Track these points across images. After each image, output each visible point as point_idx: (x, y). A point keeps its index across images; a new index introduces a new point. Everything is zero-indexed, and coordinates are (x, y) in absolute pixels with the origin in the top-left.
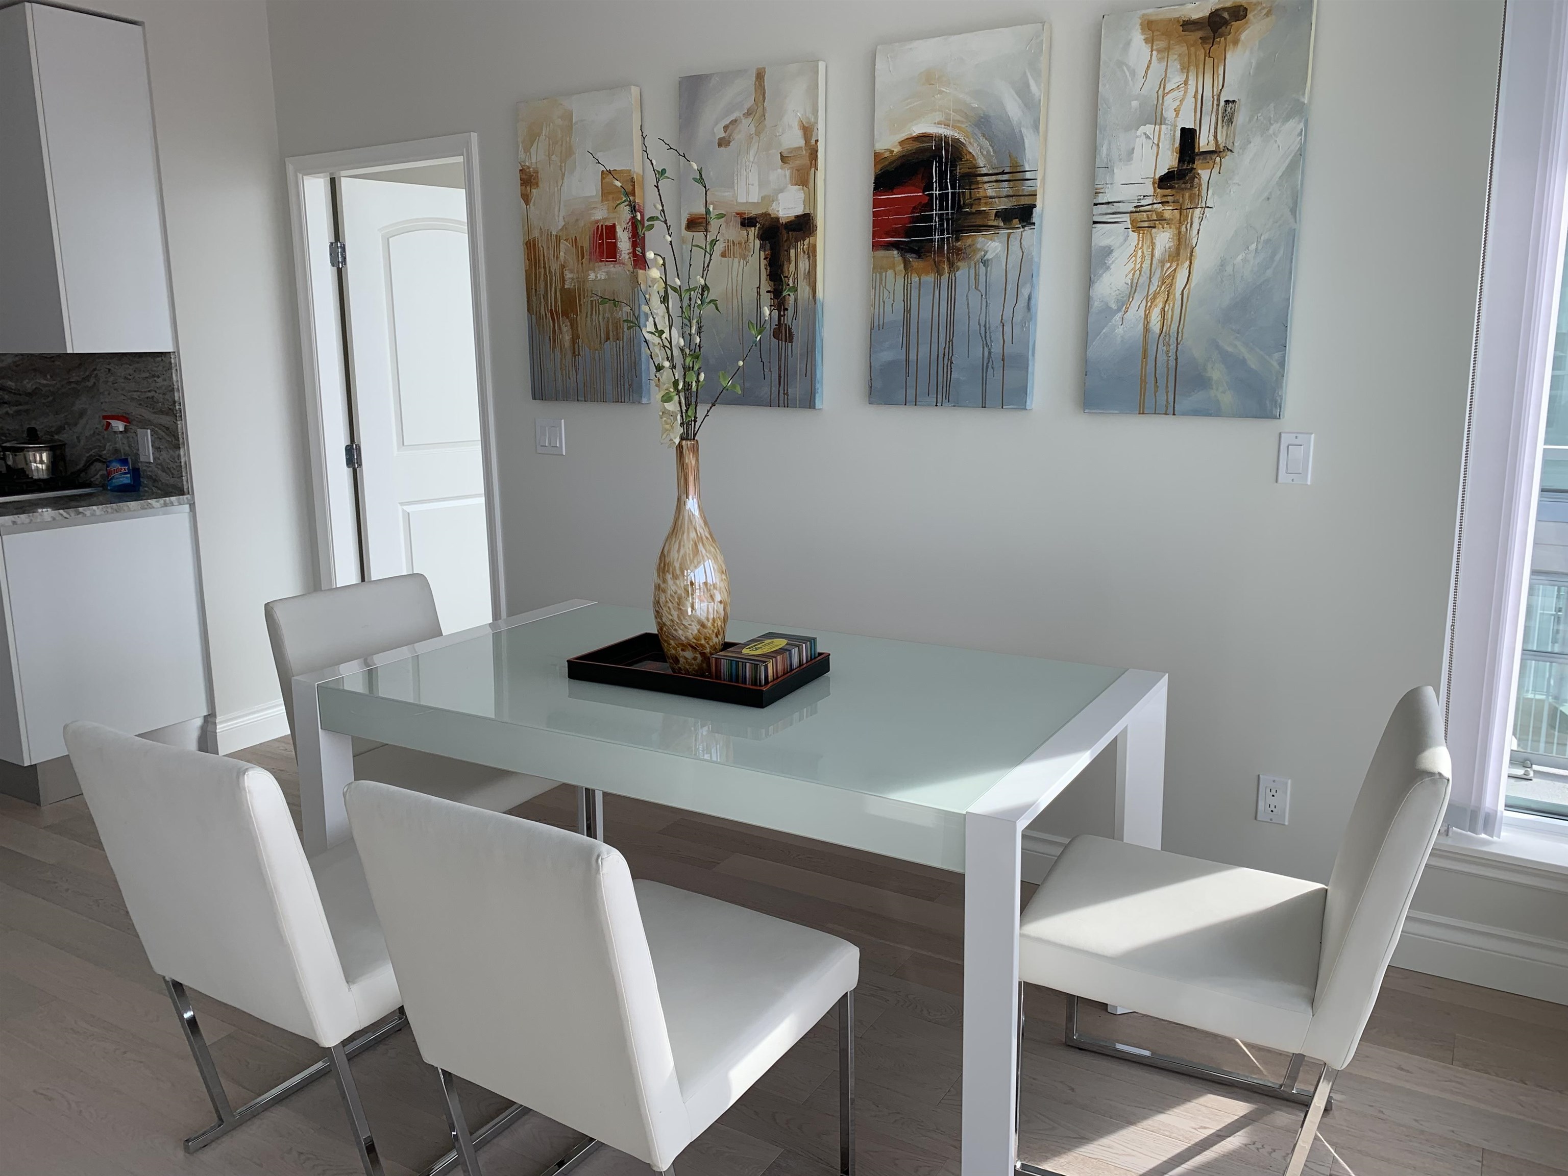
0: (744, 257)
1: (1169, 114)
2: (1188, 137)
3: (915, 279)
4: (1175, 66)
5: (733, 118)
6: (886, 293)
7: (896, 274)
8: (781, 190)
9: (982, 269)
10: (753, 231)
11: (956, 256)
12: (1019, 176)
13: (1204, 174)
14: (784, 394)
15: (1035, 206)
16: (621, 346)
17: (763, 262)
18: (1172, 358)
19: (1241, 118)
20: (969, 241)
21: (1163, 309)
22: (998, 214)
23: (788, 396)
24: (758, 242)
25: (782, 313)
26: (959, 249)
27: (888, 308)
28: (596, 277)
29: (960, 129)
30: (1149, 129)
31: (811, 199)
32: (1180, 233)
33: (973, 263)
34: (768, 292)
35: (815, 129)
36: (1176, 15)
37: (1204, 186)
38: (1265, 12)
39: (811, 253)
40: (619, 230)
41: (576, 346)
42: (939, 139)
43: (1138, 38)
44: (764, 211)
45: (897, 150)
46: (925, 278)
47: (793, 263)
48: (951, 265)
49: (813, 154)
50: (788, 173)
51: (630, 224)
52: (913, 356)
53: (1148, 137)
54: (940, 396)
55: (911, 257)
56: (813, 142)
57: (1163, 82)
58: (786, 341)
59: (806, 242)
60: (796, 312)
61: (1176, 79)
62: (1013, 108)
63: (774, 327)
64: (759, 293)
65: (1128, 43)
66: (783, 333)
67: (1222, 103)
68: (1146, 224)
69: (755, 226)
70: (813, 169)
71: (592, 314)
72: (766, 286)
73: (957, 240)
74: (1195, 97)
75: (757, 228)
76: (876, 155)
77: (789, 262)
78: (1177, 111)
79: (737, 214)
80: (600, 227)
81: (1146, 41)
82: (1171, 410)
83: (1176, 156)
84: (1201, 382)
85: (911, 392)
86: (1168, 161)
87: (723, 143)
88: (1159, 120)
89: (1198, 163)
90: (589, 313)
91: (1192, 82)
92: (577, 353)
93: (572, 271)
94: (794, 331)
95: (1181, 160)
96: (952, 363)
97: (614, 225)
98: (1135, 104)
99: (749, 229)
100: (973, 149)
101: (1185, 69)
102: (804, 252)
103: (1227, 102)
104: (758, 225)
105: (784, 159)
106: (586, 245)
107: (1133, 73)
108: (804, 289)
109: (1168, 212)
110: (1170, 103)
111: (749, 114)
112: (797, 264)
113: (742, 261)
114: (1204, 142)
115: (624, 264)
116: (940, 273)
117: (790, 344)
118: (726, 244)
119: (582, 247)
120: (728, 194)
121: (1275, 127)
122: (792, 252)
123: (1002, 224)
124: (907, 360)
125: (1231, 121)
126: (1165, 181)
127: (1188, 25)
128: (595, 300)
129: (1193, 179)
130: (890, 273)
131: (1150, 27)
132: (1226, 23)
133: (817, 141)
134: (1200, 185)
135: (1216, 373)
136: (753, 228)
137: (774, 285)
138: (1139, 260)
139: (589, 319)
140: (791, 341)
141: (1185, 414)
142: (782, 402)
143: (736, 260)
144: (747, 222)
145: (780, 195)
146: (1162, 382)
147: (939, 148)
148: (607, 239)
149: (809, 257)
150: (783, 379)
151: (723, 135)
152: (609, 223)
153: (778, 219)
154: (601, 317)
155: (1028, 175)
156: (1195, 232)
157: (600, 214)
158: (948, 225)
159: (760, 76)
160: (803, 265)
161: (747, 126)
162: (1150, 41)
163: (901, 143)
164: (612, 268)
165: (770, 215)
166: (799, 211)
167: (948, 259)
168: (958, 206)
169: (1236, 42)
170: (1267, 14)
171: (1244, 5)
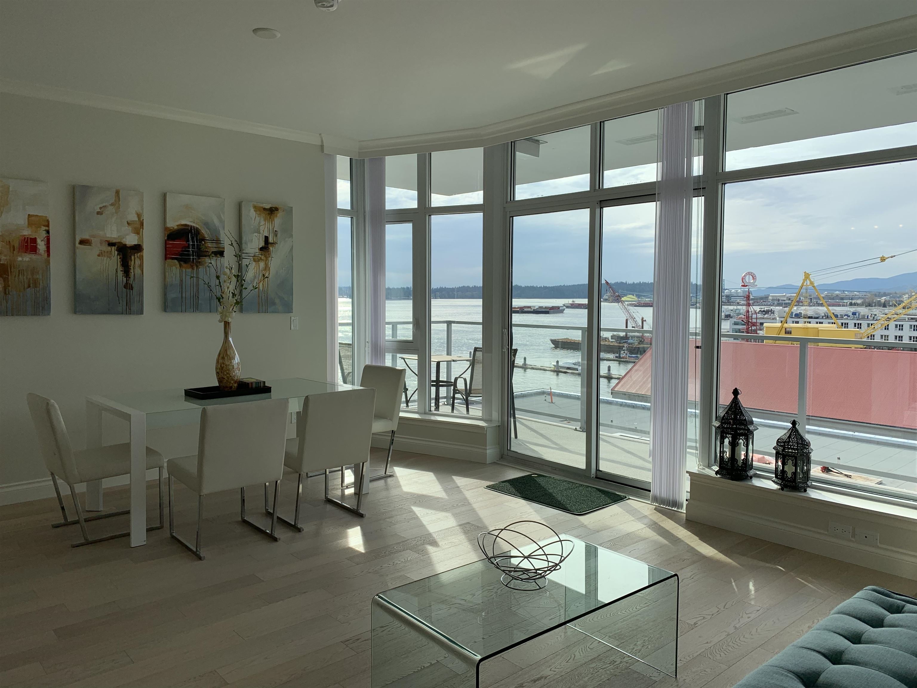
0: (110, 257)
1: (261, 231)
2: (266, 238)
3: (184, 270)
4: (262, 219)
5: (104, 204)
6: (173, 274)
7: (176, 268)
8: (127, 235)
9: (208, 269)
10: (113, 248)
11: (198, 264)
12: (219, 242)
13: (271, 248)
14: (129, 309)
15: (224, 251)
16: (38, 290)
17: (119, 260)
18: (266, 297)
19: (279, 235)
20: (203, 260)
21: (263, 284)
22: (213, 252)
23: (131, 310)
24: (116, 252)
25: (128, 279)
26: (200, 262)
27: (174, 279)
28: (23, 259)
29: (199, 225)
30: (256, 234)
31: (141, 238)
32: (266, 263)
33: (205, 267)
34: (121, 271)
35: (143, 216)
36: (261, 206)
37: (271, 252)
39: (141, 258)
40: (39, 241)
41: (7, 290)
42: (191, 226)
43: (252, 210)
44: (119, 241)
45: (176, 228)
46: (187, 270)
47: (133, 261)
48: (197, 267)
49: (142, 224)
50: (130, 229)
51: (46, 238)
52: (184, 295)
53: (256, 236)
54: (194, 309)
55: (182, 263)
56: (142, 219)
57: (259, 223)
58: (130, 289)
59: (139, 254)
60: (134, 279)
61: (263, 223)
62: (216, 222)
63: (124, 284)
64: (117, 271)
65: (250, 210)
66: (128, 286)
67: (274, 231)
68: (257, 260)
69: (115, 246)
70: (142, 229)
71: (19, 275)
72: (120, 268)
73: (199, 259)
74: (268, 228)
75: (116, 247)
76: (166, 229)
77: (131, 260)
78: (263, 231)
79: (106, 241)
80: (26, 239)
81: (254, 211)
82: (266, 312)
83: (264, 243)
84: (274, 304)
85: (184, 308)
86: (262, 244)
87: (98, 213)
88: (259, 232)
89: (269, 245)
90: (17, 275)
91: (267, 223)
92: (7, 293)
93: (5, 256)
94: (133, 285)
95: (265, 244)
96: (198, 298)
97: (36, 238)
98: (252, 227)
99: (112, 247)
100: (203, 231)
101: (265, 220)
102: (138, 258)
103: (275, 231)
104: (116, 246)
105: (128, 223)
106: (17, 245)
107: (251, 218)
108: (138, 271)
109: (263, 257)
110: (262, 228)
111: (112, 205)
112: (134, 262)
113: (108, 258)
114: (271, 240)
115: (41, 255)
116: (193, 269)
117: (132, 291)
118: (101, 252)
119: (14, 247)
120: (101, 233)
121: (287, 239)
122: (133, 257)
123: (214, 256)
124: (182, 297)
125: (276, 236)
126: (261, 249)
127: (265, 209)
128: (22, 270)
129: (268, 250)
130: (174, 268)
131: (255, 207)
132: (274, 211)
133: (143, 220)
134: (270, 251)
135: (277, 301)
136: (114, 247)
137: (124, 268)
138: (256, 270)
139: (16, 278)
140: (132, 289)
141: (270, 313)
142: (128, 312)
143: (105, 258)
144: (111, 244)
145: (127, 236)
146: (264, 304)
147: (191, 229)
148: (30, 243)
149: (140, 260)
150: (128, 303)
151: (99, 210)
152: (33, 237)
153: (125, 245)
154: (25, 277)
155: (222, 242)
156: (270, 264)
157: (27, 233)
158: (195, 254)
159: (117, 192)
160: (138, 262)
161: (111, 209)
162: (255, 211)
163: (177, 226)
164: (34, 257)
165: (122, 243)
166: (136, 243)
167: (196, 265)
168: (199, 248)
169: (276, 216)
170: (283, 211)
171: (278, 207)
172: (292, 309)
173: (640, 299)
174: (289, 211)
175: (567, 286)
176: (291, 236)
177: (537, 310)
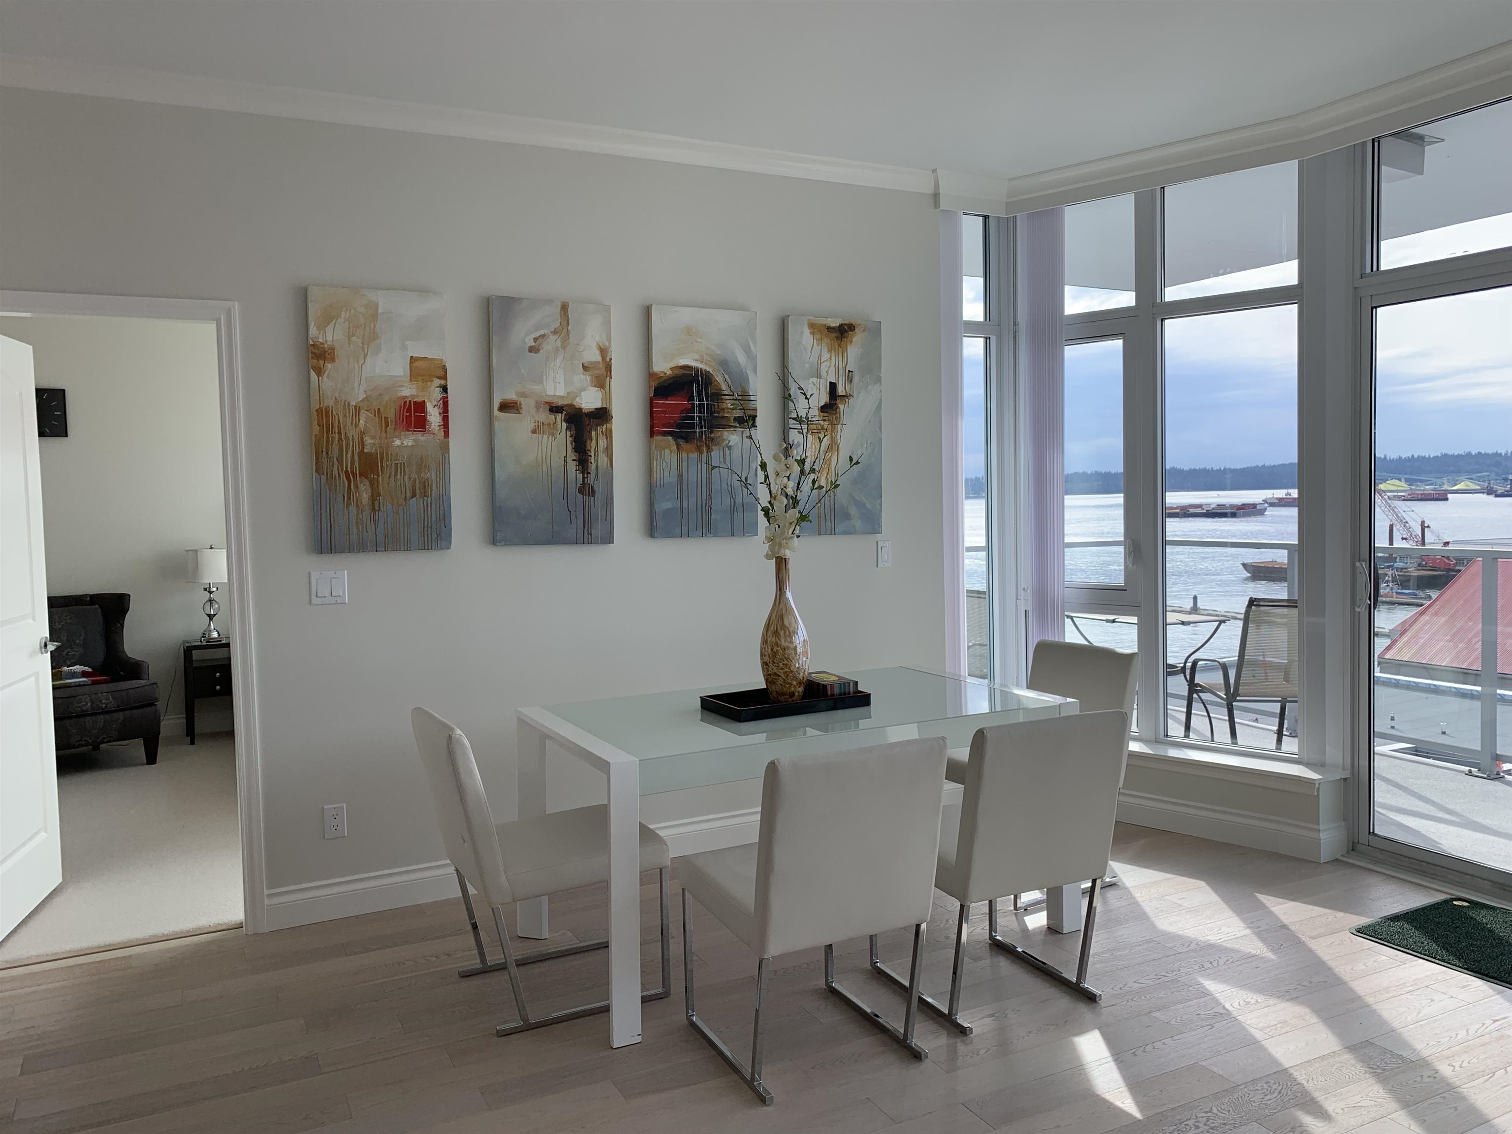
0: (553, 435)
1: (824, 374)
2: (833, 386)
3: (685, 455)
4: (825, 350)
5: (542, 332)
6: (665, 464)
7: (671, 452)
8: (584, 390)
9: (728, 452)
10: (559, 417)
11: (710, 443)
12: (746, 398)
13: (841, 407)
14: (588, 534)
15: (756, 416)
16: (429, 501)
17: (569, 439)
18: (832, 504)
19: (856, 379)
20: (719, 434)
21: (827, 477)
22: (736, 419)
23: (591, 535)
24: (564, 425)
25: (586, 476)
26: (713, 439)
27: (666, 474)
28: (402, 443)
29: (710, 366)
30: (814, 380)
31: (608, 397)
32: (832, 437)
33: (721, 448)
34: (573, 460)
35: (609, 353)
36: (825, 323)
37: (842, 413)
38: (862, 329)
39: (609, 435)
40: (429, 407)
41: (377, 503)
42: (697, 369)
43: (807, 331)
44: (569, 402)
45: (669, 372)
46: (691, 455)
47: (594, 442)
48: (708, 447)
49: (608, 368)
50: (589, 378)
51: (441, 402)
52: (685, 505)
53: (814, 385)
54: (704, 531)
55: (681, 442)
56: (608, 359)
57: (820, 357)
58: (589, 496)
59: (604, 427)
60: (597, 475)
61: (825, 356)
62: (742, 358)
63: (579, 485)
64: (565, 461)
65: (802, 332)
66: (586, 490)
67: (847, 372)
68: (816, 431)
69: (562, 413)
70: (608, 378)
71: (396, 474)
72: (572, 456)
73: (712, 432)
74: (835, 366)
75: (564, 414)
76: (651, 375)
77: (591, 440)
78: (827, 372)
79: (546, 403)
80: (408, 403)
81: (811, 333)
82: (833, 532)
83: (828, 396)
84: (847, 516)
85: (685, 529)
86: (824, 399)
87: (531, 350)
88: (819, 376)
89: (838, 401)
90: (393, 473)
91: (833, 358)
92: (377, 508)
93: (373, 438)
94: (595, 488)
95: (831, 398)
96: (711, 509)
97: (424, 401)
98: (807, 365)
99: (556, 414)
100: (719, 378)
101: (830, 351)
102: (603, 434)
103: (849, 371)
104: (564, 413)
105: (585, 368)
106: (391, 416)
107: (805, 349)
108: (603, 459)
109: (826, 424)
110: (824, 368)
111: (555, 332)
112: (596, 442)
113: (550, 437)
114: (841, 391)
115: (434, 434)
116: (701, 453)
117: (592, 498)
118: (537, 424)
119: (386, 418)
120: (537, 388)
121: (870, 387)
122: (593, 433)
123: (738, 425)
124: (681, 508)
125: (851, 381)
126: (824, 409)
127: (830, 329)
128: (401, 464)
129: (836, 409)
130: (667, 451)
131: (812, 326)
132: (846, 331)
133: (611, 359)
134: (840, 412)
135: (853, 511)
136: (560, 414)
137: (579, 456)
138: (814, 450)
139: (392, 478)
140: (593, 495)
141: (839, 534)
142: (586, 540)
143: (545, 437)
144: (555, 409)
145: (583, 393)
146: (828, 518)
147: (697, 375)
148: (414, 413)
149: (607, 438)
150: (587, 523)
151: (533, 344)
152: (419, 400)
153: (581, 409)
154: (406, 478)
155: (752, 398)
156: (839, 437)
157: (409, 391)
158: (705, 423)
159: (564, 307)
160: (602, 443)
161: (553, 342)
162: (813, 333)
163: (672, 369)
164: (421, 437)
165: (574, 406)
166: (598, 405)
167: (706, 443)
168: (711, 412)
169: (851, 342)
170: (864, 331)
171: (853, 323)
172: (880, 526)
173: (1413, 487)
174: (875, 330)
175: (1270, 467)
176: (878, 380)
177: (1213, 511)
